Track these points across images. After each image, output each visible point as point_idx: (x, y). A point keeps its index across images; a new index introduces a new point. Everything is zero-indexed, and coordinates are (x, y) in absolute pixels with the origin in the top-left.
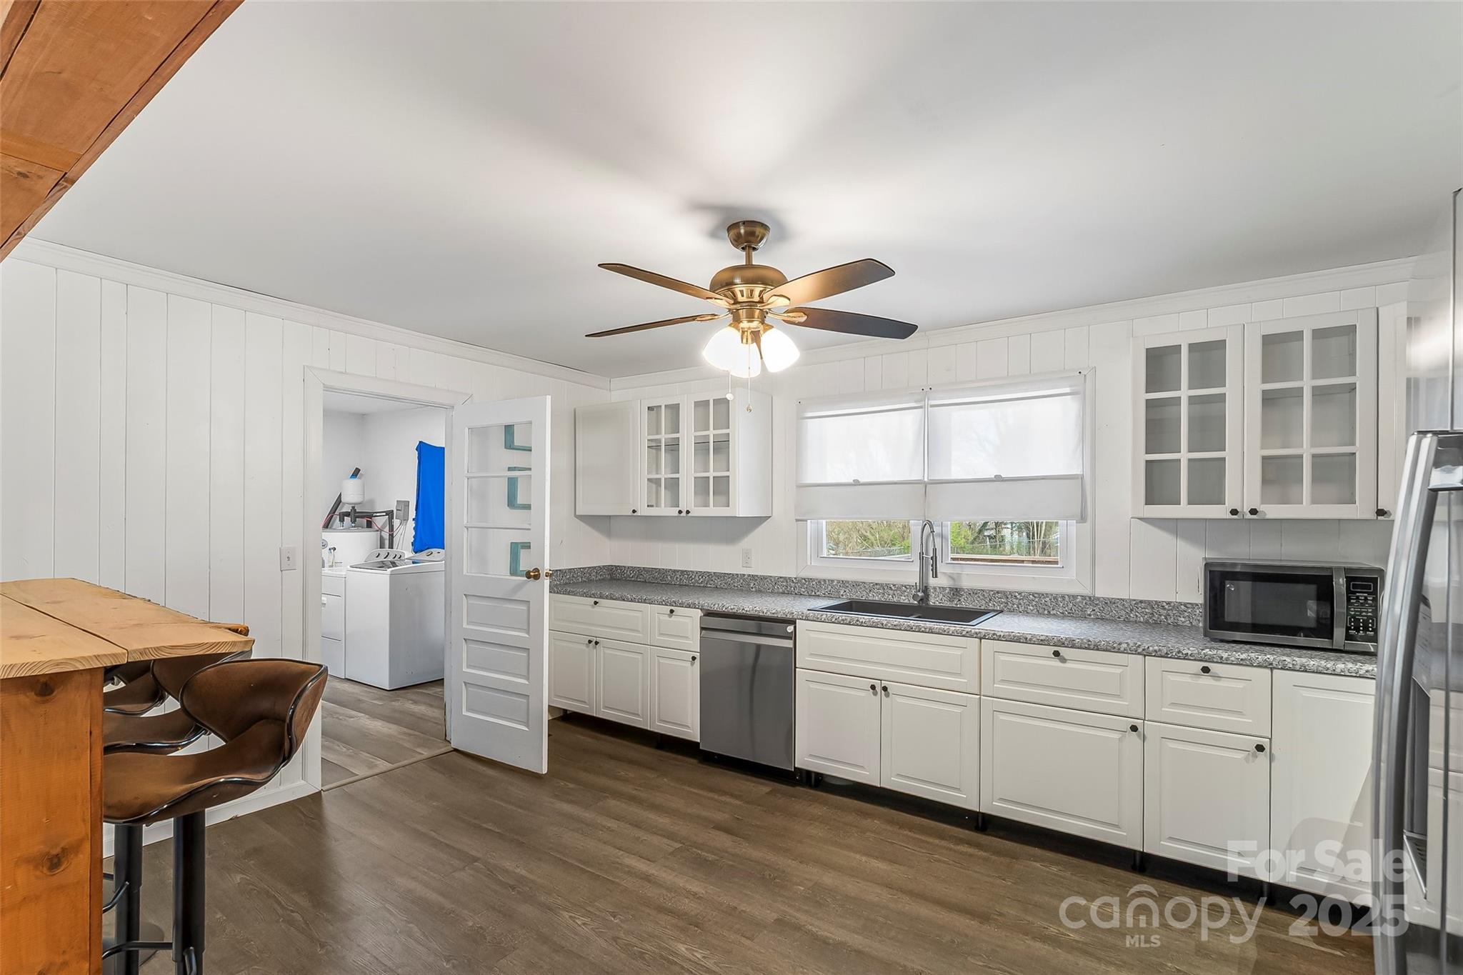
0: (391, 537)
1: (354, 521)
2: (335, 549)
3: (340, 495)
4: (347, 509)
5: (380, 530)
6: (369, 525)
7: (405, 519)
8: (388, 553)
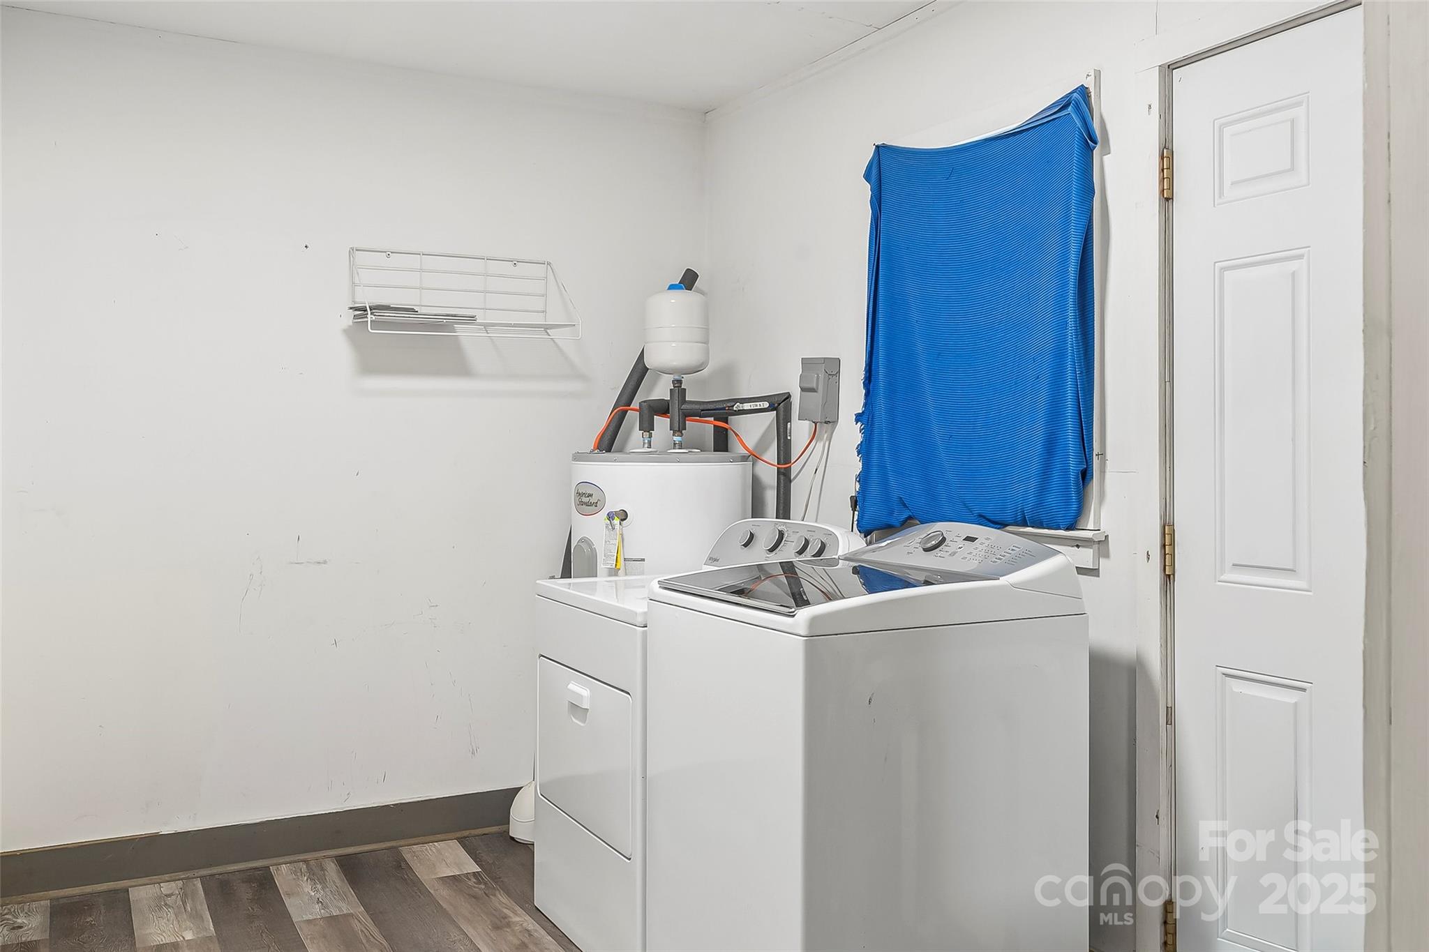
0: (785, 477)
1: (678, 429)
2: (624, 516)
3: (643, 349)
4: (661, 391)
5: (753, 457)
6: (722, 442)
7: (826, 421)
8: (781, 534)
